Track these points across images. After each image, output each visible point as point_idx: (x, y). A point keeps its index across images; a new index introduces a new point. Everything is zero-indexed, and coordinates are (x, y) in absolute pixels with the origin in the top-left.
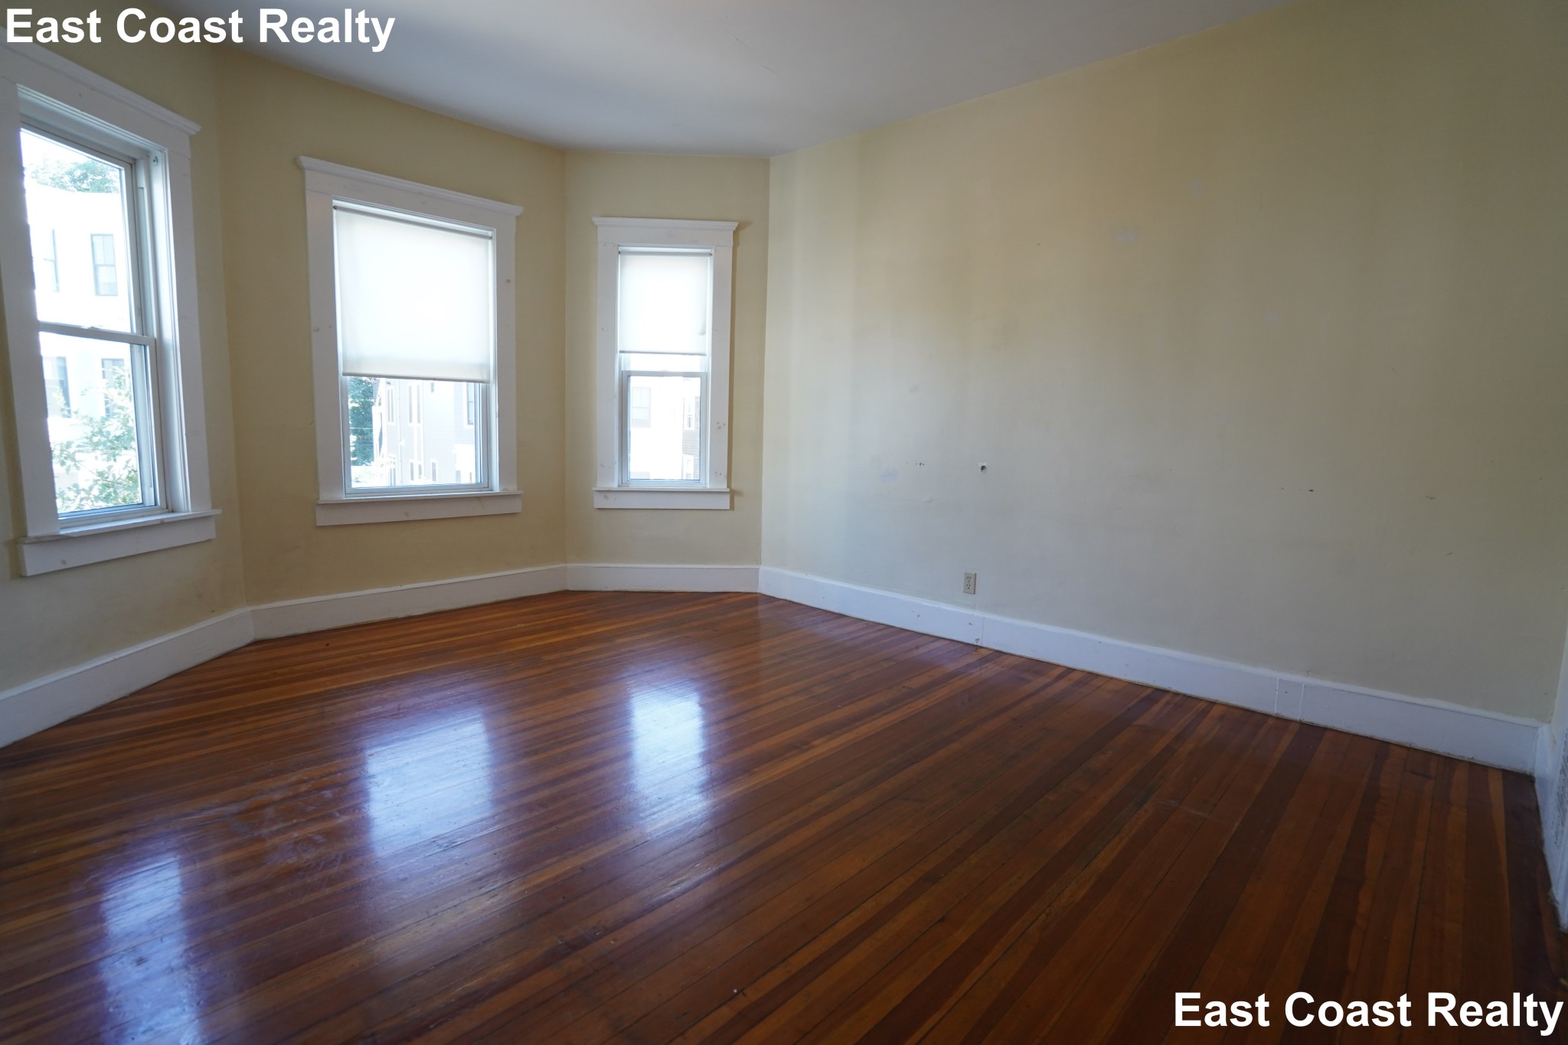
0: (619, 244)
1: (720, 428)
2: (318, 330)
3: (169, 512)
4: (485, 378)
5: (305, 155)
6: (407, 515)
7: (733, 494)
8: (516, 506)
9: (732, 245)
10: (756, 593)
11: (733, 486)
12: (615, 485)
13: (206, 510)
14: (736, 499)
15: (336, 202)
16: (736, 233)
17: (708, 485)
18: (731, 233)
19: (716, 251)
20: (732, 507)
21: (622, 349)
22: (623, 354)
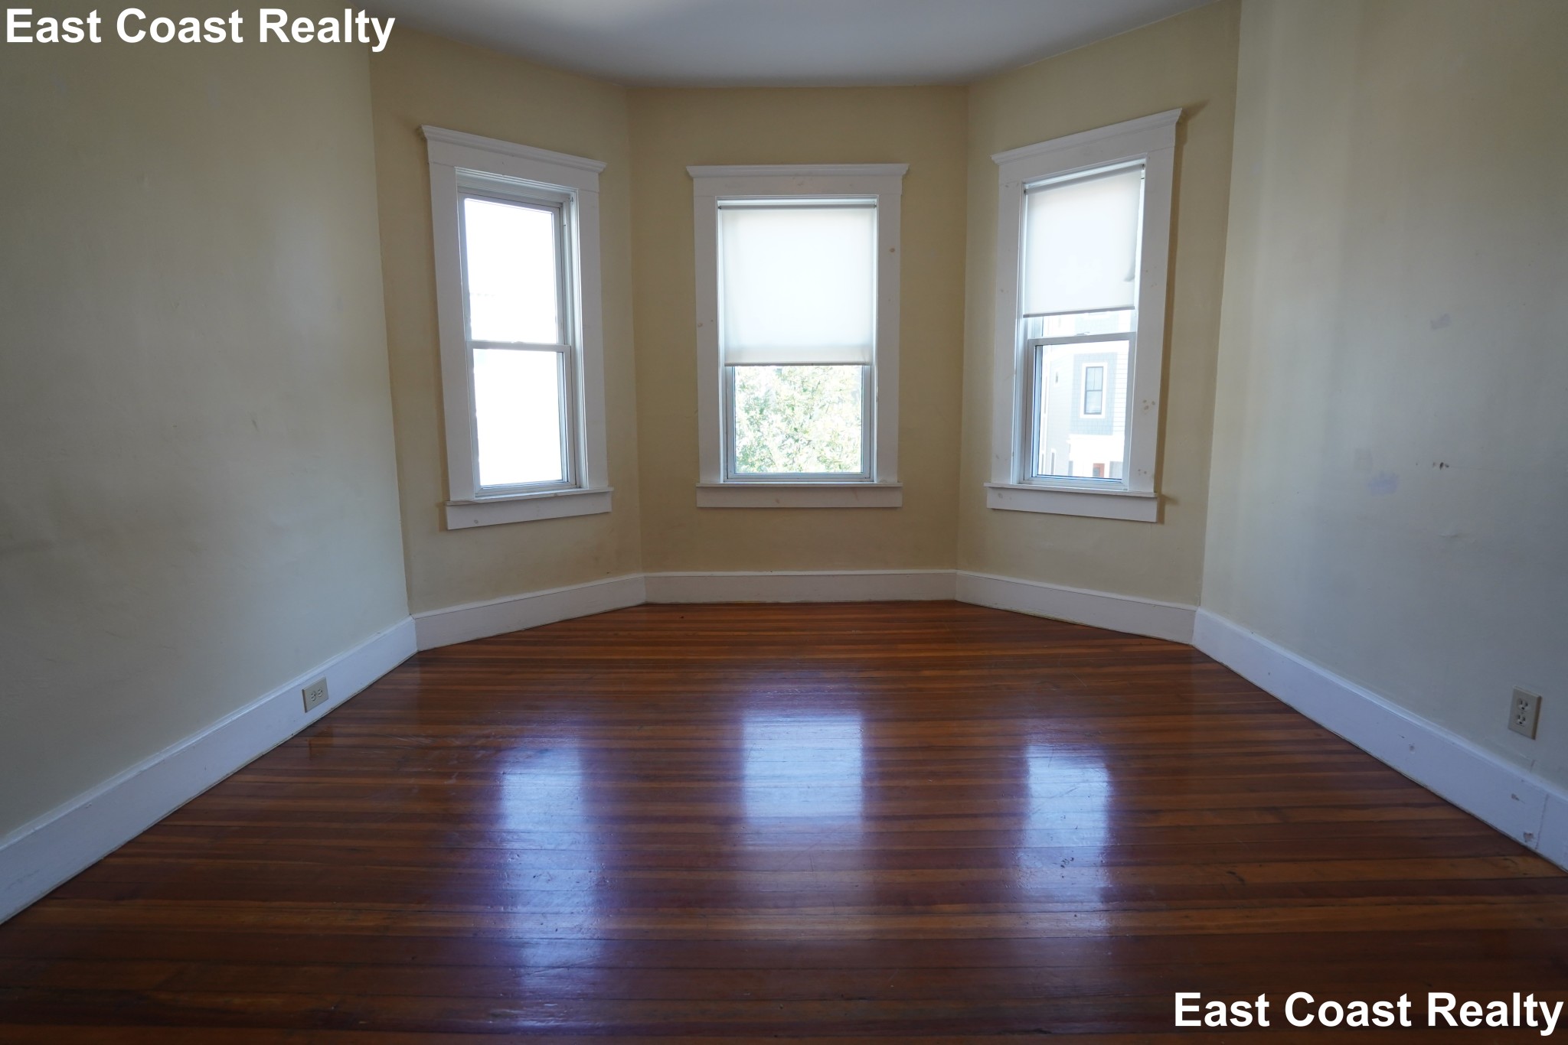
0: (1024, 180)
1: (1147, 408)
2: (701, 325)
3: (577, 488)
4: (867, 360)
5: (695, 164)
6: (778, 501)
7: (1162, 500)
8: (896, 500)
9: (1174, 144)
10: (1187, 645)
11: (1164, 491)
12: (1013, 480)
13: (603, 486)
14: (1168, 508)
15: (720, 203)
16: (1181, 125)
17: (1126, 488)
18: (1173, 127)
19: (1149, 159)
20: (1161, 518)
21: (1027, 313)
22: (1030, 319)
